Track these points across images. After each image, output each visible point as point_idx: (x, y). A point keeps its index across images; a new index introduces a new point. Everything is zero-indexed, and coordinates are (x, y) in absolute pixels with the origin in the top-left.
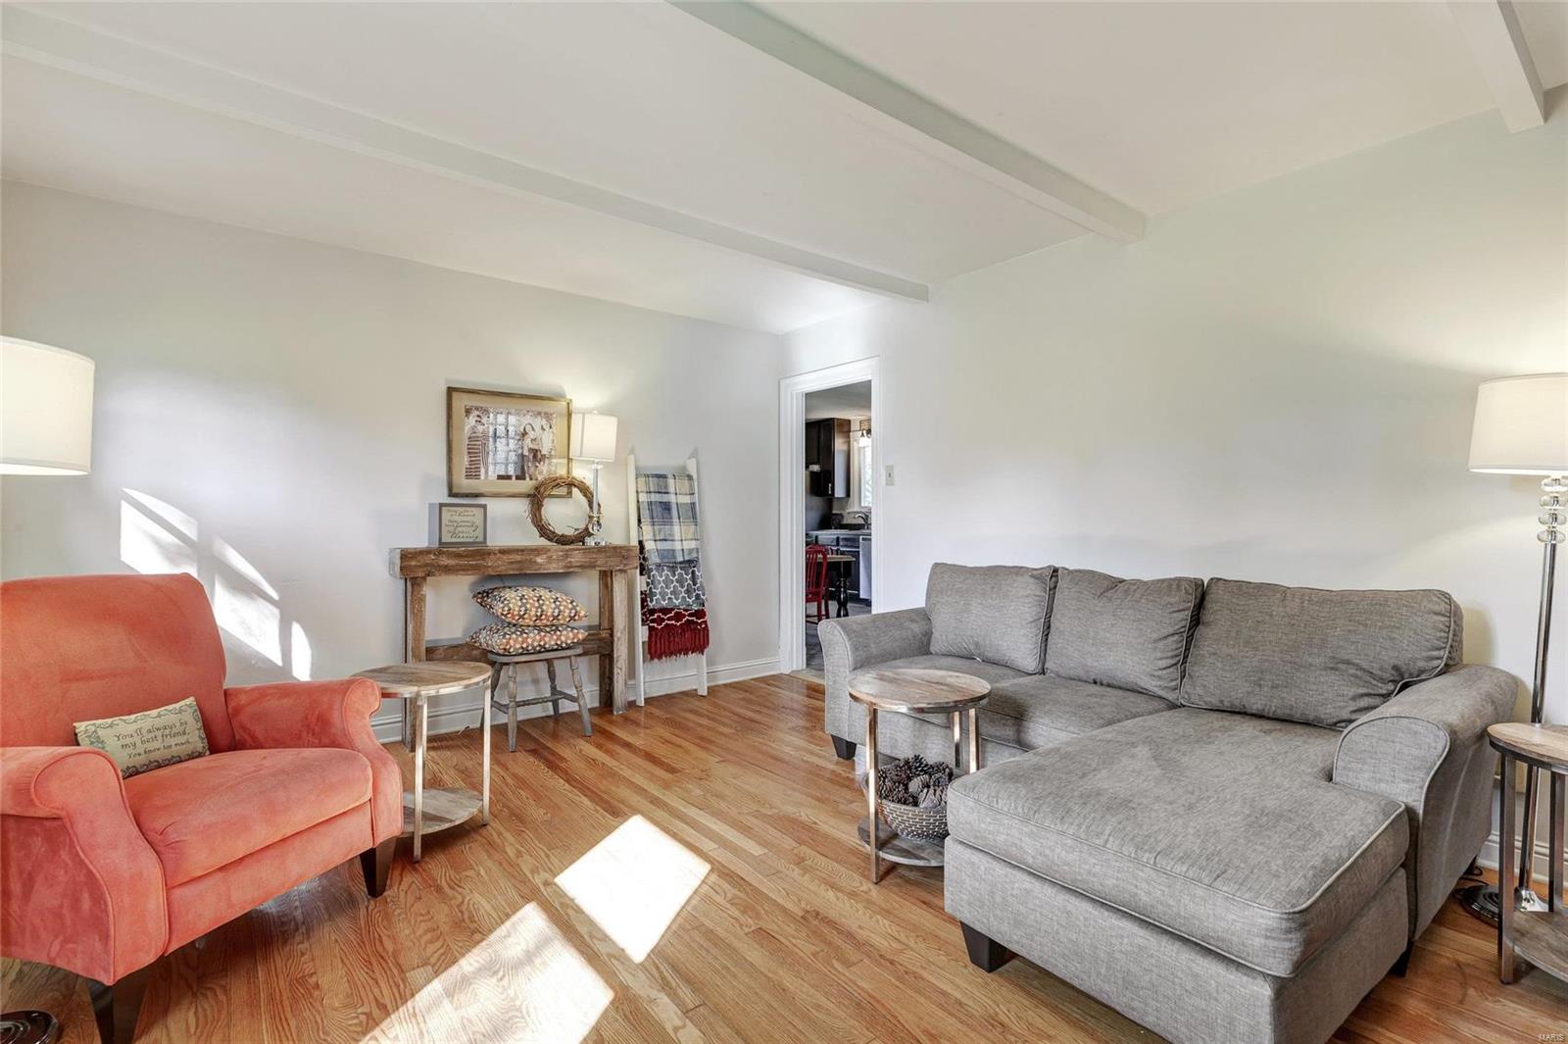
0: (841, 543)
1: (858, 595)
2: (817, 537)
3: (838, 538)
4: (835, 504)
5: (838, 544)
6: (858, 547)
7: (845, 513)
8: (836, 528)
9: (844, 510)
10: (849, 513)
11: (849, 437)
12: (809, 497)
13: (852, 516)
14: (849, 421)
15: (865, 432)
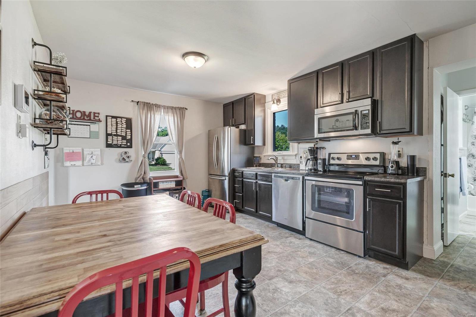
0: (259, 178)
1: (271, 218)
2: (242, 172)
3: (256, 174)
4: (256, 150)
5: (256, 178)
6: (271, 182)
7: (262, 156)
8: (256, 166)
9: (261, 154)
10: (265, 156)
11: (264, 106)
12: (238, 146)
13: (267, 158)
14: (265, 96)
15: (275, 101)
